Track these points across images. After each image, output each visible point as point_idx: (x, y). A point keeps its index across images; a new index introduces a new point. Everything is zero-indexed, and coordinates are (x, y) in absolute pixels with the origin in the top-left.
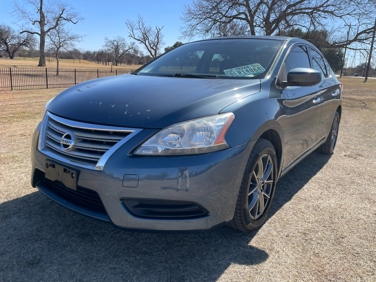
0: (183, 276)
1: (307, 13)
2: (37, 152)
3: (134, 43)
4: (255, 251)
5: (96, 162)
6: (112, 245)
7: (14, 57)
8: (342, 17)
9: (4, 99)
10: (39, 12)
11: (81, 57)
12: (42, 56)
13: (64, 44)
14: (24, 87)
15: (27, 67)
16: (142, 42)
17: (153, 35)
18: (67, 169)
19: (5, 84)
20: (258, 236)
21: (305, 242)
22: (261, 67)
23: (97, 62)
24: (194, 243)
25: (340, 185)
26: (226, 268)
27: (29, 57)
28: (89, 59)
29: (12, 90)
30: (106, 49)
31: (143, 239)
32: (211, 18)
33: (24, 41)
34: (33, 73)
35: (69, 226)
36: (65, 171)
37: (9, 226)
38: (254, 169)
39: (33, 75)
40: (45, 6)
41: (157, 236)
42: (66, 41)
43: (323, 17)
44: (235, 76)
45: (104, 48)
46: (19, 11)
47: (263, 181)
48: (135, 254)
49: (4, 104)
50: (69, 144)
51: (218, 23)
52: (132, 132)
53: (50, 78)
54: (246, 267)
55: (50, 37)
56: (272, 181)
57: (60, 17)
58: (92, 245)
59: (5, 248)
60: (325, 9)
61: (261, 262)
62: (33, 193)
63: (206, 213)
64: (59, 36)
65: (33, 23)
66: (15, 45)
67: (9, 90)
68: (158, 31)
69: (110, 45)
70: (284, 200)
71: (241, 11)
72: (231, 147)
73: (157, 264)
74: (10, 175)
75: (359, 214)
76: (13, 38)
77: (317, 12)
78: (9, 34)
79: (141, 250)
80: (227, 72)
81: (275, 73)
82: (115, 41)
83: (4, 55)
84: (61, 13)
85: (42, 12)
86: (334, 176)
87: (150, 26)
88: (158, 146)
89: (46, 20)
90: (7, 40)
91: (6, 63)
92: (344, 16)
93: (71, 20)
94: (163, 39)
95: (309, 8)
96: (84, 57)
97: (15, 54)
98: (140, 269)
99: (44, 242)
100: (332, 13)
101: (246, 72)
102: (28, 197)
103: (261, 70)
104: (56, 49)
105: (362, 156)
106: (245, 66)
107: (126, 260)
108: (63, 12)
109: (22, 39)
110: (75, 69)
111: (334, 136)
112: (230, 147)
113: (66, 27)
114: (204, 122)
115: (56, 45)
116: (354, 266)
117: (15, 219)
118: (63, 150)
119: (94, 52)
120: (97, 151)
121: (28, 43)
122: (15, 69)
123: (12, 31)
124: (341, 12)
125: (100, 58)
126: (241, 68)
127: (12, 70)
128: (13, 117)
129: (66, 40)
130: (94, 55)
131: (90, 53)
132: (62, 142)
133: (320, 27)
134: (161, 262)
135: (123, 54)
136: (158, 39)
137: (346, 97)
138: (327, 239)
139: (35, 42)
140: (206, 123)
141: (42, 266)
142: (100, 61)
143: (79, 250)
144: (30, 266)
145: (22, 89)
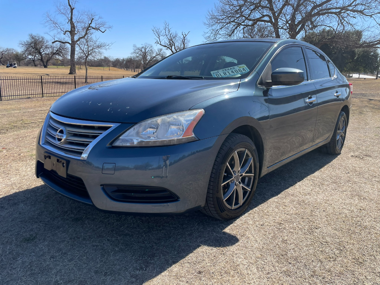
0: (155, 254)
1: (335, 13)
2: (39, 146)
3: (161, 50)
4: (227, 236)
5: (81, 153)
6: (99, 228)
7: (48, 66)
8: (373, 16)
9: (34, 106)
10: (69, 22)
11: (111, 64)
12: (72, 65)
13: (92, 52)
14: (54, 94)
15: (58, 75)
16: (168, 48)
17: (179, 41)
18: (59, 159)
19: (36, 91)
20: (234, 224)
21: (277, 231)
22: (246, 68)
23: (126, 69)
24: (172, 228)
25: (335, 183)
26: (195, 248)
27: (62, 66)
28: (118, 66)
29: (43, 97)
30: (135, 56)
31: (128, 223)
32: (235, 22)
33: (57, 51)
34: (64, 81)
35: (67, 212)
36: (58, 161)
37: (16, 211)
38: (228, 162)
39: (64, 83)
40: (75, 16)
41: (141, 222)
42: (94, 50)
43: (352, 17)
44: (220, 76)
45: (132, 55)
46: (51, 22)
47: (241, 174)
48: (117, 236)
49: (35, 110)
50: (62, 138)
51: (242, 27)
52: (112, 126)
53: (78, 85)
54: (214, 248)
55: (79, 46)
56: (253, 175)
57: (89, 27)
58: (82, 227)
59: (8, 228)
60: (354, 9)
61: (228, 246)
62: (42, 185)
63: (177, 198)
64: (87, 44)
65: (64, 33)
66: (48, 54)
67: (40, 97)
68: (184, 37)
69: (138, 52)
70: (271, 195)
71: (265, 14)
72: (200, 140)
73: (134, 243)
74: (26, 170)
75: (343, 209)
76: (46, 47)
77: (345, 12)
78: (43, 44)
79: (124, 232)
80: (214, 73)
81: (259, 73)
82: (143, 47)
83: (39, 64)
84: (90, 22)
85: (73, 22)
86: (331, 175)
87: (176, 32)
88: (134, 139)
89: (76, 30)
90: (41, 49)
91: (40, 72)
92: (375, 15)
93: (99, 29)
94: (189, 45)
95: (336, 8)
96: (113, 64)
97: (48, 63)
98: (118, 247)
99: (42, 223)
100: (361, 12)
101: (231, 73)
102: (37, 188)
103: (245, 71)
104: (85, 57)
105: (370, 156)
106: (232, 68)
107: (108, 240)
108: (92, 21)
109: (55, 49)
110: (102, 76)
111: (341, 136)
112: (198, 139)
113: (95, 36)
114: (173, 117)
115: (84, 54)
116: (318, 252)
117: (22, 205)
118: (57, 143)
119: (123, 59)
120: (84, 144)
121: (61, 52)
122: (48, 77)
123: (45, 41)
124: (371, 11)
125: (128, 65)
126: (227, 70)
127: (43, 78)
128: (42, 122)
129: (94, 48)
130: (123, 62)
131: (119, 60)
132: (57, 137)
133: (350, 27)
134: (139, 242)
135: (151, 60)
136: (184, 45)
137: (376, 98)
138: (301, 229)
139: (67, 51)
140: (175, 118)
141: (36, 242)
142: (129, 68)
143: (70, 230)
144: (26, 242)
145: (53, 96)
